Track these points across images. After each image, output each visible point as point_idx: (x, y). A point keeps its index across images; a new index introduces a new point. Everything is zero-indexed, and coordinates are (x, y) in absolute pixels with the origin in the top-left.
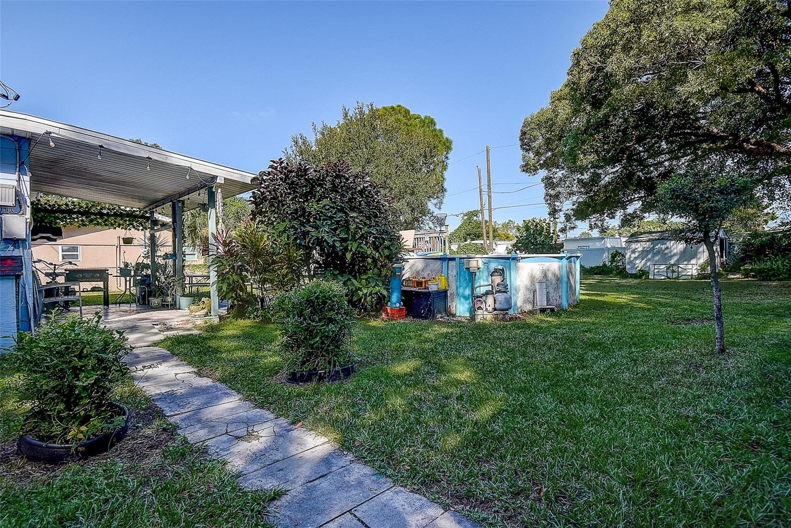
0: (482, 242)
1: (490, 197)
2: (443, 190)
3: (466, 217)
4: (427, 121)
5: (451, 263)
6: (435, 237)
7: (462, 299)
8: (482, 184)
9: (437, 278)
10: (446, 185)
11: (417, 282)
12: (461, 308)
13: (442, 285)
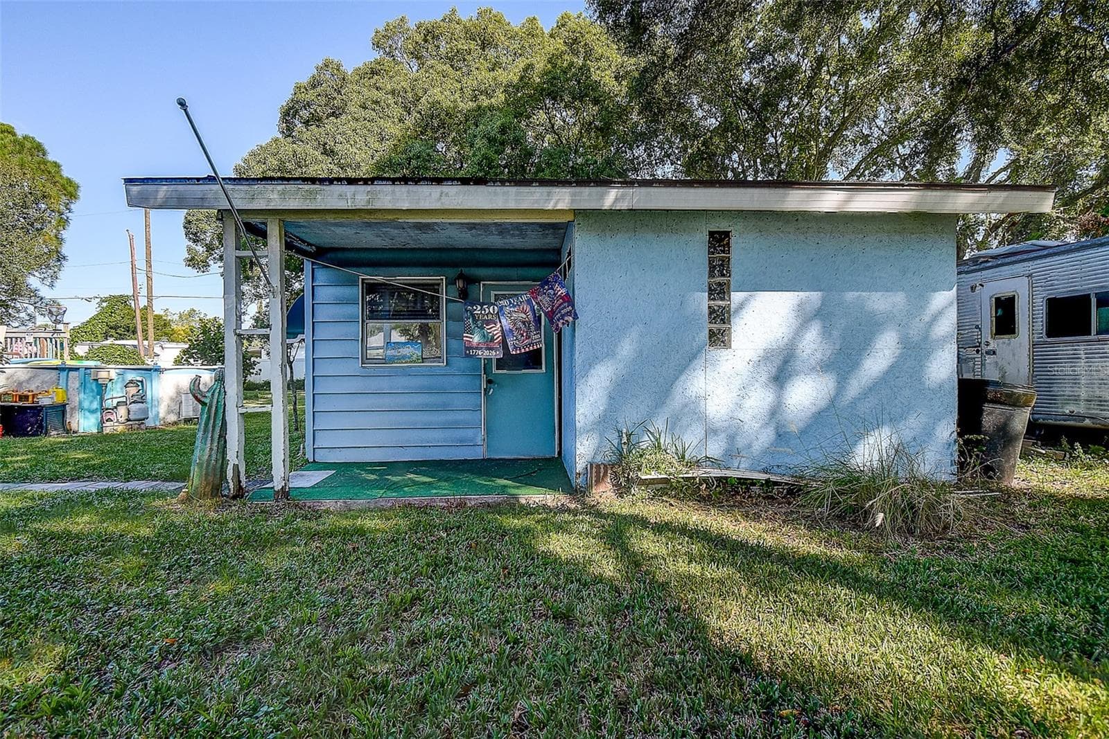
0: (135, 342)
1: (149, 279)
2: (61, 258)
3: (104, 304)
4: (28, 145)
5: (72, 374)
6: (46, 339)
7: (87, 414)
8: (136, 257)
9: (50, 390)
10: (65, 250)
11: (20, 396)
12: (85, 423)
13: (58, 399)
